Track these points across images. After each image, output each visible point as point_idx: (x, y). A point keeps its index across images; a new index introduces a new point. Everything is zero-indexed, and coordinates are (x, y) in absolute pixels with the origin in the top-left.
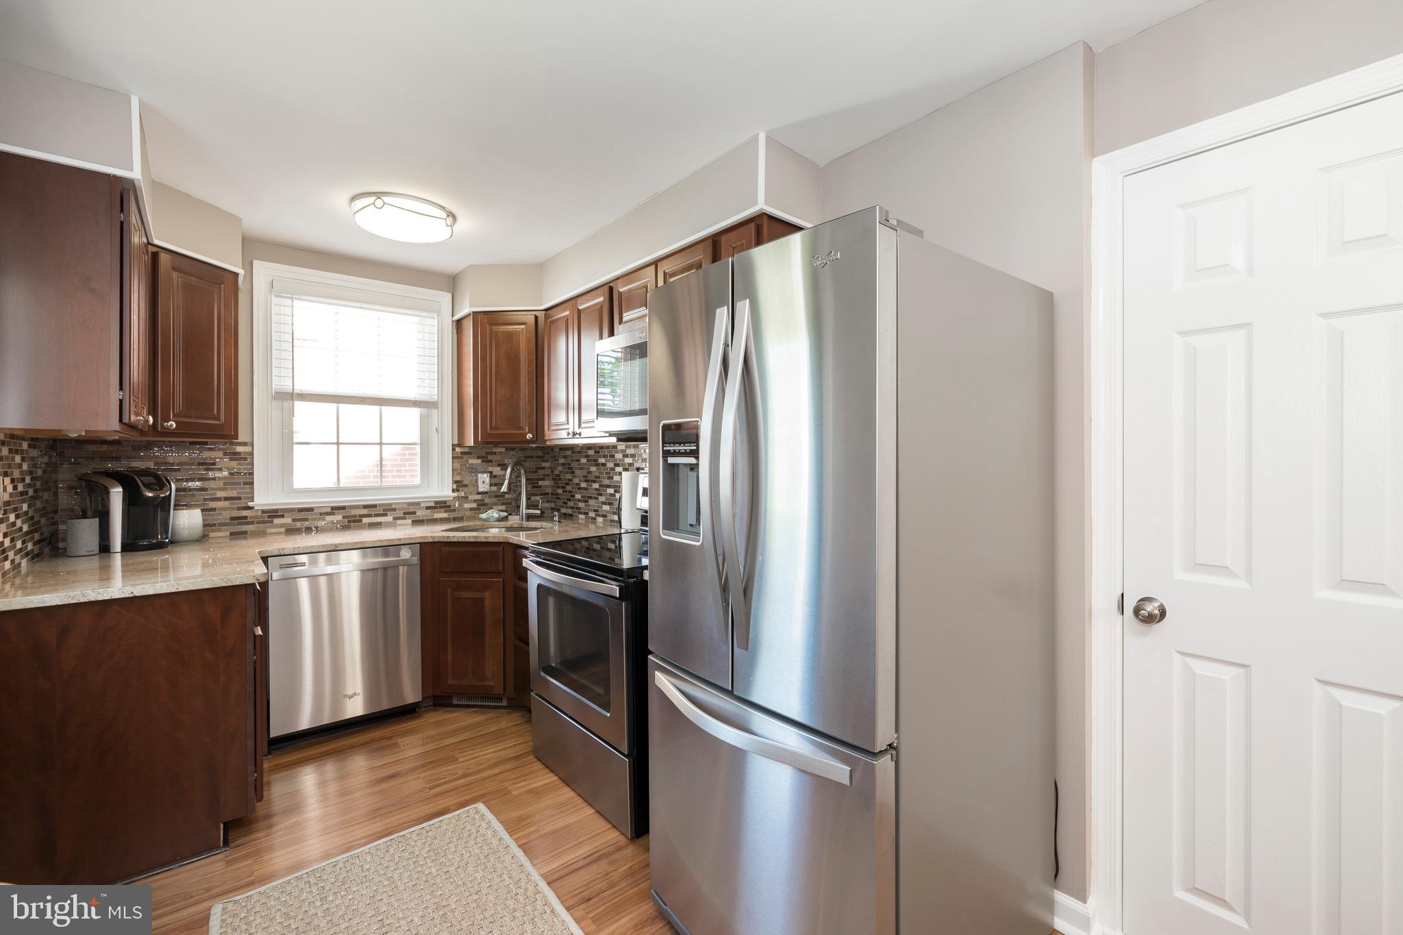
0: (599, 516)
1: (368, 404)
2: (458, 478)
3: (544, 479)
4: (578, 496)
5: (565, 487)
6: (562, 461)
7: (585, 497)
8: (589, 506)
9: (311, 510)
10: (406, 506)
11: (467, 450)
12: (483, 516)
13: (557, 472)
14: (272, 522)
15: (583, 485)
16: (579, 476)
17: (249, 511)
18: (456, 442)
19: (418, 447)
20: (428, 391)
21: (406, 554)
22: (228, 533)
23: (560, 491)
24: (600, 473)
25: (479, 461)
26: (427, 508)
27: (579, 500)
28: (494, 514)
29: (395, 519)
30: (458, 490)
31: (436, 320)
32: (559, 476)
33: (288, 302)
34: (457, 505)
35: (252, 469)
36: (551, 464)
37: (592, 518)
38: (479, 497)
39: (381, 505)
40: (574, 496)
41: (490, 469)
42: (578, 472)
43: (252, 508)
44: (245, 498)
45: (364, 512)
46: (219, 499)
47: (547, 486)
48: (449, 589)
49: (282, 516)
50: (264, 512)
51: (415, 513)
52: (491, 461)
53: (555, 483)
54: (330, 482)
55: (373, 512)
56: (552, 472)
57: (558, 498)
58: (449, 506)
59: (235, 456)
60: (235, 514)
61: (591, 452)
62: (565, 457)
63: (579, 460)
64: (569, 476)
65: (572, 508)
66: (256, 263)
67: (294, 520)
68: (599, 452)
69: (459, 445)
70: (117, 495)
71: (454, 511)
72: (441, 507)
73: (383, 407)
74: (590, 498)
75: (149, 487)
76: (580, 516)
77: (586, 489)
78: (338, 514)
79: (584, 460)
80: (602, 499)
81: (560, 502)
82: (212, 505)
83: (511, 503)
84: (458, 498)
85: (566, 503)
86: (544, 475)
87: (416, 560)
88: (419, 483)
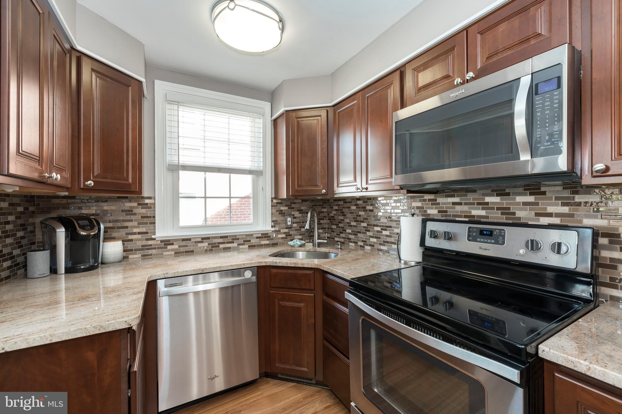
0: (367, 245)
1: (223, 173)
2: (275, 219)
3: (323, 219)
4: (349, 231)
5: (338, 225)
6: (336, 208)
7: (355, 232)
8: (358, 237)
9: (190, 239)
10: (245, 237)
11: (280, 201)
12: (291, 243)
13: (332, 215)
14: (166, 248)
15: (353, 224)
16: (349, 218)
17: (153, 241)
18: (273, 196)
19: (251, 200)
20: (258, 165)
21: (248, 274)
22: (140, 255)
23: (334, 227)
24: (367, 216)
25: (287, 208)
26: (257, 238)
27: (349, 233)
28: (297, 242)
29: (238, 245)
30: (275, 227)
31: (262, 120)
32: (333, 217)
33: (176, 107)
34: (274, 236)
35: (155, 214)
36: (327, 210)
37: (361, 246)
38: (287, 230)
39: (230, 236)
40: (345, 231)
41: (293, 213)
42: (349, 215)
43: (155, 239)
44: (151, 233)
45: (221, 240)
46: (135, 234)
47: (325, 223)
48: (276, 299)
49: (172, 244)
50: (162, 241)
51: (250, 241)
52: (293, 208)
53: (330, 222)
54: (200, 222)
55: (226, 240)
56: (328, 214)
57: (334, 232)
58: (270, 237)
59: (145, 206)
60: (145, 243)
61: (359, 202)
62: (338, 205)
63: (350, 208)
64: (342, 218)
65: (343, 238)
66: (156, 82)
67: (179, 246)
68: (367, 202)
69: (275, 198)
70: (61, 233)
71: (272, 239)
72: (265, 237)
73: (232, 175)
74: (360, 232)
75: (83, 228)
76: (351, 244)
77: (355, 226)
78: (206, 242)
79: (354, 208)
80: (371, 234)
81: (335, 234)
82: (130, 237)
83: (304, 234)
84: (275, 231)
85: (340, 235)
86: (324, 217)
87: (254, 279)
88: (252, 222)
